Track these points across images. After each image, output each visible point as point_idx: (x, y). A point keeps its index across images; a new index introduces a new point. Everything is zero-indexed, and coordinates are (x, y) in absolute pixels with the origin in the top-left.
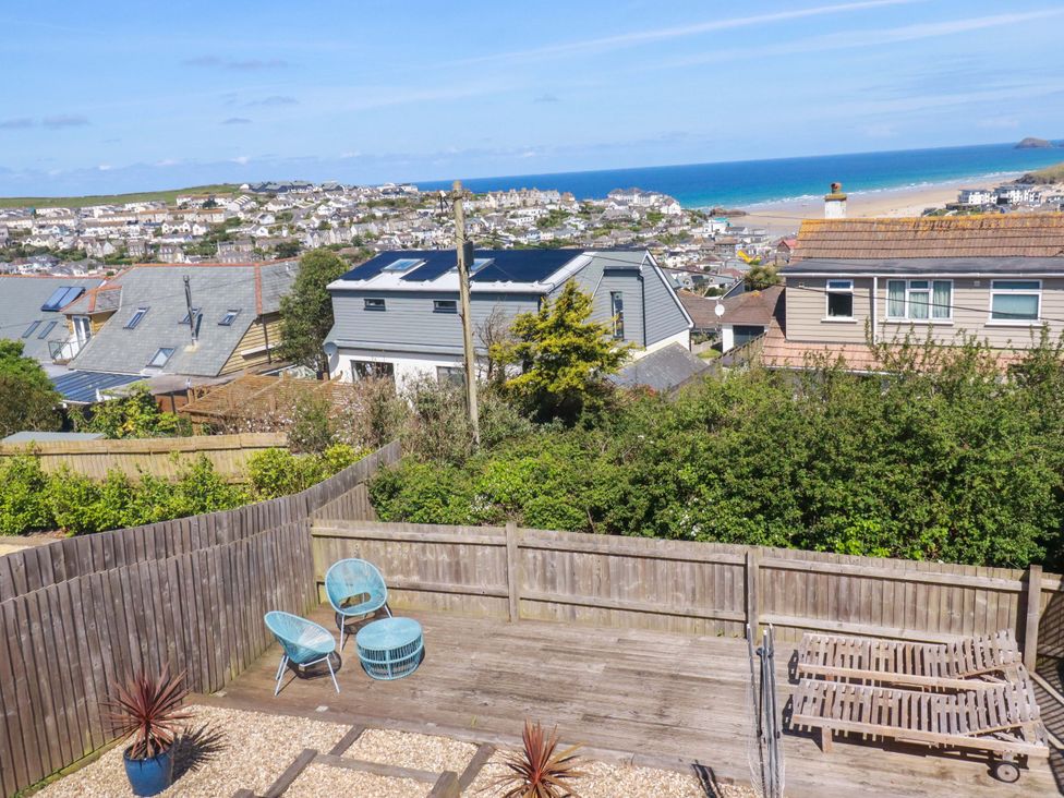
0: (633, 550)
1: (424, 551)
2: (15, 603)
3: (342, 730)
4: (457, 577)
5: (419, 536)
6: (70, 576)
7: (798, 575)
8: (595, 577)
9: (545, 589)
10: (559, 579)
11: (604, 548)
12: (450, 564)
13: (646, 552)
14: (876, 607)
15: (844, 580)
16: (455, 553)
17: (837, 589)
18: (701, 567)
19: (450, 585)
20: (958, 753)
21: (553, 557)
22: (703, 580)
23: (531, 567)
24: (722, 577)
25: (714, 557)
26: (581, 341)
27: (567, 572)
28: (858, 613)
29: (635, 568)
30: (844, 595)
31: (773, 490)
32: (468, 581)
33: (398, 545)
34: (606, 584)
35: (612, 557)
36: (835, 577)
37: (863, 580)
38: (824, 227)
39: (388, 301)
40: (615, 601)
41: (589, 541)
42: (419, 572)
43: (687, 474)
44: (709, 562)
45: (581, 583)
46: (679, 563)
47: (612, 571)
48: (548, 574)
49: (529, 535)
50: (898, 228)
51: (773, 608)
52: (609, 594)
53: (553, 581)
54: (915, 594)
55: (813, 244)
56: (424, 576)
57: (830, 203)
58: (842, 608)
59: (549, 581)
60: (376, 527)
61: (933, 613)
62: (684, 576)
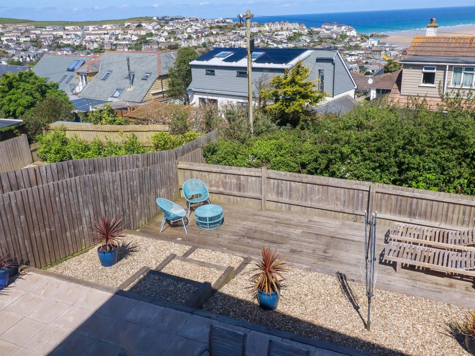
0: (318, 182)
1: (225, 177)
2: (53, 184)
3: (187, 248)
4: (240, 190)
5: (224, 171)
6: (76, 175)
7: (393, 197)
8: (300, 193)
9: (278, 197)
10: (284, 193)
11: (305, 180)
12: (237, 184)
13: (324, 183)
14: (428, 213)
15: (415, 200)
16: (239, 179)
17: (411, 204)
18: (348, 191)
19: (236, 193)
20: (459, 277)
21: (282, 183)
22: (349, 196)
23: (272, 187)
24: (358, 195)
25: (355, 187)
26: (302, 90)
27: (288, 190)
28: (420, 215)
29: (318, 189)
30: (414, 207)
31: (385, 158)
32: (244, 192)
33: (214, 174)
34: (306, 196)
35: (308, 185)
36: (411, 199)
37: (424, 201)
38: (425, 40)
39: (216, 71)
40: (309, 204)
41: (299, 177)
42: (223, 187)
43: (346, 150)
44: (352, 189)
45: (294, 195)
46: (339, 189)
47: (308, 190)
48: (280, 191)
49: (272, 173)
50: (462, 41)
51: (380, 211)
52: (306, 200)
54: (448, 208)
55: (418, 49)
56: (225, 187)
57: (429, 28)
58: (413, 213)
59: (280, 194)
60: (205, 166)
61: (455, 217)
62: (340, 194)
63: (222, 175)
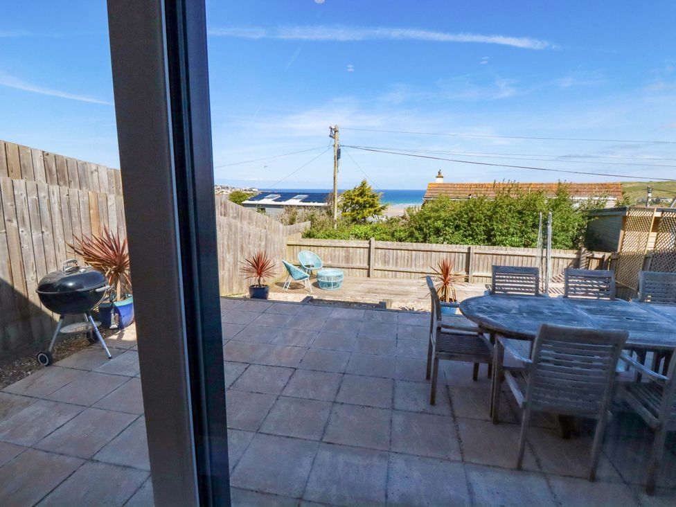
0: (423, 248)
5: (333, 244)
7: (489, 256)
8: (406, 260)
9: (385, 265)
11: (411, 248)
13: (428, 249)
17: (505, 261)
19: (344, 265)
21: (389, 252)
25: (456, 250)
27: (394, 258)
29: (423, 255)
32: (352, 263)
33: (324, 248)
35: (413, 251)
37: (516, 257)
38: (437, 186)
40: (413, 269)
44: (453, 252)
45: (400, 262)
47: (413, 257)
48: (386, 259)
49: (381, 244)
51: (479, 270)
52: (411, 267)
53: (388, 262)
57: (438, 179)
63: (330, 248)
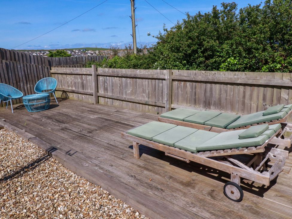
0: (129, 75)
1: (75, 78)
4: (83, 87)
5: (73, 72)
7: (188, 84)
11: (120, 74)
12: (81, 83)
13: (133, 75)
15: (209, 85)
16: (82, 78)
17: (205, 91)
18: (151, 81)
21: (107, 79)
23: (101, 83)
24: (159, 86)
25: (155, 76)
28: (215, 104)
29: (130, 83)
32: (86, 89)
33: (70, 76)
35: (123, 78)
37: (217, 85)
40: (124, 97)
42: (74, 86)
44: (154, 79)
46: (144, 80)
49: (101, 71)
52: (123, 94)
58: (207, 102)
59: (106, 89)
62: (146, 86)
63: (73, 76)
